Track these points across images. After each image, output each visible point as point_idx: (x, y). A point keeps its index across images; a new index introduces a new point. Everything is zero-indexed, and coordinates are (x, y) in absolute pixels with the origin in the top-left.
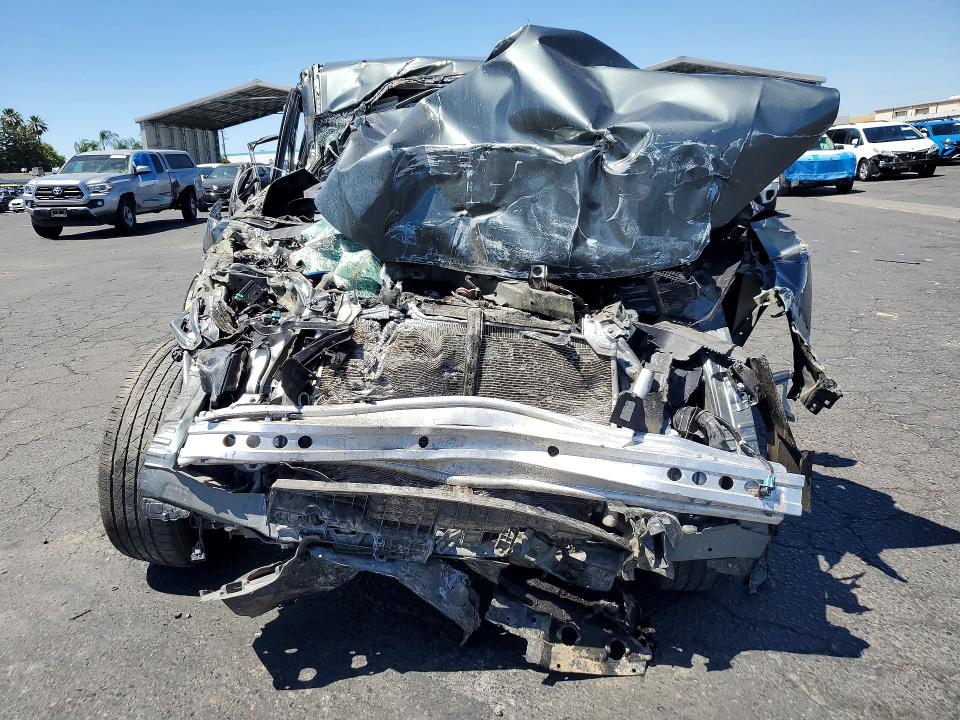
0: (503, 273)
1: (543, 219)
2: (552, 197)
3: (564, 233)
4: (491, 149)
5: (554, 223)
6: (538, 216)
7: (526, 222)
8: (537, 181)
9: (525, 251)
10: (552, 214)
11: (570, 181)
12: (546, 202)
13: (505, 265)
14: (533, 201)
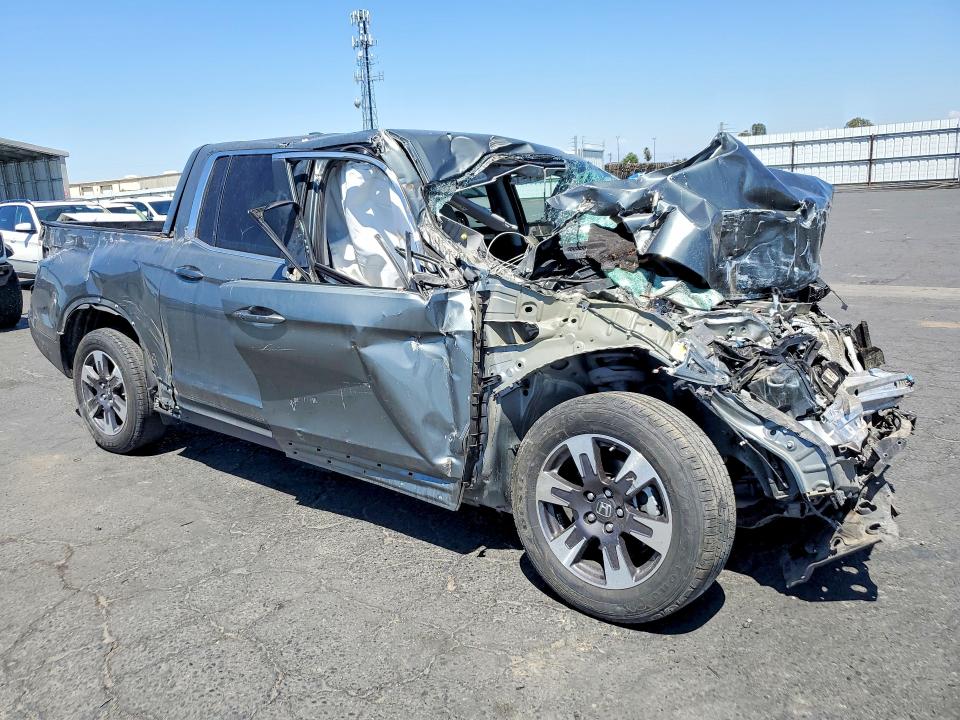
0: (743, 297)
1: (775, 257)
2: (781, 243)
3: (787, 265)
4: (748, 213)
5: (782, 259)
6: (772, 256)
7: (761, 261)
8: (771, 233)
9: (762, 280)
10: (781, 253)
11: (793, 232)
12: (777, 246)
13: (746, 291)
14: (770, 246)
